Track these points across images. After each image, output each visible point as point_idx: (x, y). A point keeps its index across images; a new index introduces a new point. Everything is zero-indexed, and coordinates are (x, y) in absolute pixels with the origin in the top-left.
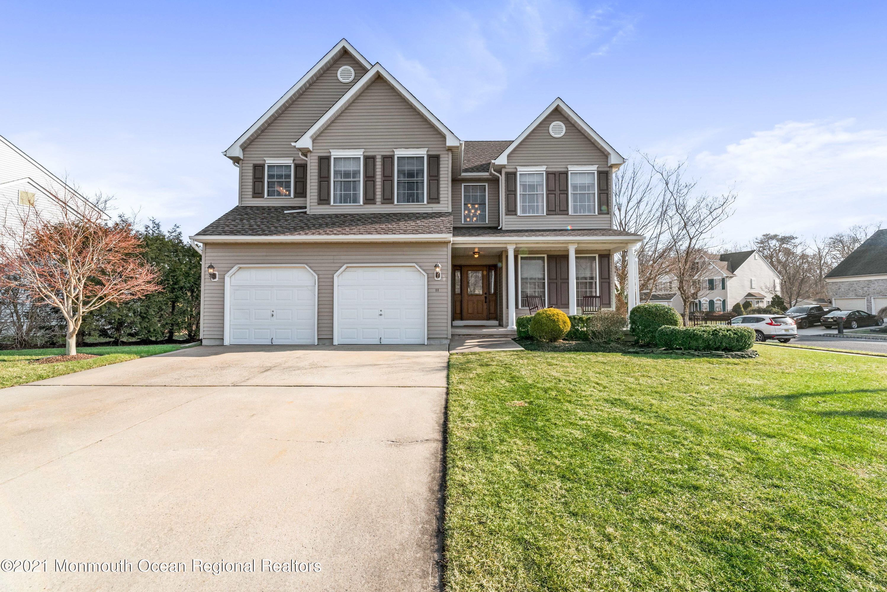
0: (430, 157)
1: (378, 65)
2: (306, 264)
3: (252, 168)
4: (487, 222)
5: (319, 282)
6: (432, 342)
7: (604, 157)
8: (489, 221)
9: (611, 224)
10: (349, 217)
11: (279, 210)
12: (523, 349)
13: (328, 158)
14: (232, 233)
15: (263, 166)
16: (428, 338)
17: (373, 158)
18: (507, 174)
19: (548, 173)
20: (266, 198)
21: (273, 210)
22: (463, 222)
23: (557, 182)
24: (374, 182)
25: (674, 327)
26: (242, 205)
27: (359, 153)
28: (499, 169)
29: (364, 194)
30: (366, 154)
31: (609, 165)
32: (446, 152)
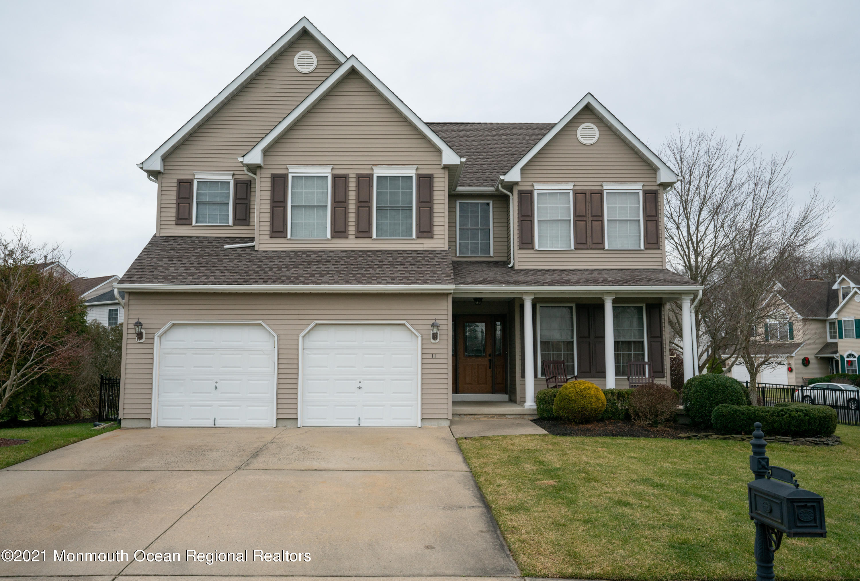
0: (420, 177)
1: (353, 57)
2: (263, 320)
3: (175, 185)
4: (492, 254)
5: (279, 344)
6: (427, 424)
7: (652, 172)
8: (494, 253)
9: (663, 262)
10: (313, 256)
11: (214, 243)
12: (546, 432)
13: (284, 177)
14: (166, 279)
15: (190, 182)
16: (423, 419)
17: (345, 177)
18: (521, 193)
19: (576, 193)
20: (195, 226)
21: (205, 243)
22: (458, 255)
23: (588, 204)
24: (346, 208)
25: (736, 407)
26: (161, 235)
27: (326, 171)
28: (511, 186)
29: (332, 225)
30: (335, 171)
31: (658, 183)
32: (442, 171)
